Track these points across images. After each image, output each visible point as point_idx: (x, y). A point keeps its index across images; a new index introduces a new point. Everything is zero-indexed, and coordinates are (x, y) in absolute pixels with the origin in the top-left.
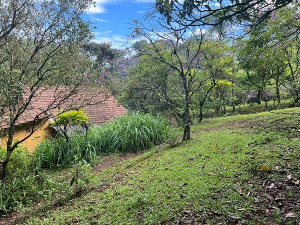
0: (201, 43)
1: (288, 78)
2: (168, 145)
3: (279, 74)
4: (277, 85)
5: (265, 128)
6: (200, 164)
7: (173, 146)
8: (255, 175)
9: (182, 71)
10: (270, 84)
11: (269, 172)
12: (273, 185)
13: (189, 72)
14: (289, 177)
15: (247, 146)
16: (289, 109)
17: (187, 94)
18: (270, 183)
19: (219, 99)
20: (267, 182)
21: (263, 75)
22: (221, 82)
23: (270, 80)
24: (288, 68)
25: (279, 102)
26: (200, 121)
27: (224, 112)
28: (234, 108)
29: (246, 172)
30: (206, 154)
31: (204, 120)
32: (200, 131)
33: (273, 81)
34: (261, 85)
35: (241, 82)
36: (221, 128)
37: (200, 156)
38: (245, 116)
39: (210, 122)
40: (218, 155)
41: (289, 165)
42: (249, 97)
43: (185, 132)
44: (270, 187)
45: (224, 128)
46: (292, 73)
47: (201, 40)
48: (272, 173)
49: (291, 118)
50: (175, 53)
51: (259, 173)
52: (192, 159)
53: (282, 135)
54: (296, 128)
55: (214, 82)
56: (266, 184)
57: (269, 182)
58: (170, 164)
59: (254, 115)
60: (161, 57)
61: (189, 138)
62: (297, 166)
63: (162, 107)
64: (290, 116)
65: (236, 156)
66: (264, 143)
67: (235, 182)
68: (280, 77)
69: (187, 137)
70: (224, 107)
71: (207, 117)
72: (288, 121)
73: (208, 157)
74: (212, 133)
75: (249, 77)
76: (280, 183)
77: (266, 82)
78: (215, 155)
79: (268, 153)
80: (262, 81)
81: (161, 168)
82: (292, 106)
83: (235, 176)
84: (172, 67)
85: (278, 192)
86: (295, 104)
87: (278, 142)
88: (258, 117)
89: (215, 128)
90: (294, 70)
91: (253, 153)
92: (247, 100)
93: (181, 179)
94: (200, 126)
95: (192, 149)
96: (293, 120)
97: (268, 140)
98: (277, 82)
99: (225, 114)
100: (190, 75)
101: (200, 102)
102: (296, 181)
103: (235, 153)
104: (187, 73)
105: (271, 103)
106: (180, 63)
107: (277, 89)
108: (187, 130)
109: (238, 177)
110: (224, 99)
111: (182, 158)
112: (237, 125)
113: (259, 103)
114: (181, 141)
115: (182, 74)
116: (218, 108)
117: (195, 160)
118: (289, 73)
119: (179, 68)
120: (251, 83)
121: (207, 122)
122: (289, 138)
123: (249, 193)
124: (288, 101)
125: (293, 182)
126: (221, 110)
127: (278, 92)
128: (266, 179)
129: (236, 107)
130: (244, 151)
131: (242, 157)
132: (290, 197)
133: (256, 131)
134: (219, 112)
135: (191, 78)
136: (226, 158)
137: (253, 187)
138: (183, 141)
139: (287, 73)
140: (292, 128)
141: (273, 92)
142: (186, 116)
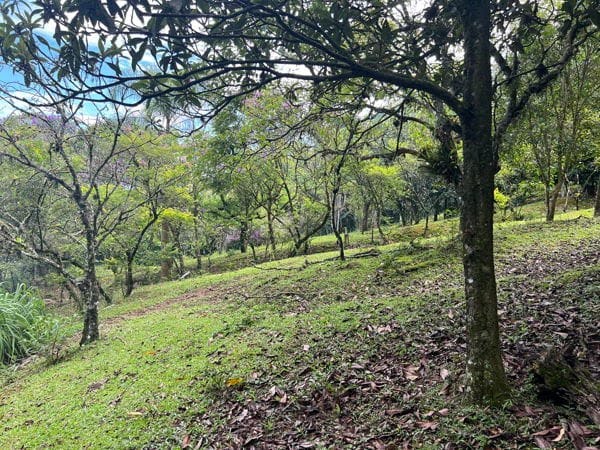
0: (117, 135)
1: (285, 207)
2: (44, 359)
3: (272, 200)
4: (269, 219)
5: (247, 299)
6: (113, 395)
7: (55, 362)
8: (218, 398)
9: (78, 187)
10: (259, 217)
11: (241, 388)
12: (245, 412)
13: (94, 192)
14: (273, 390)
15: (211, 339)
16: (287, 260)
17: (89, 239)
18: (242, 410)
19: (170, 245)
20: (237, 408)
21: (247, 201)
22: (169, 212)
23: (257, 210)
24: (283, 192)
25: (274, 248)
26: (129, 292)
27: (180, 271)
28: (199, 261)
29: (203, 395)
30: (131, 369)
31: (138, 289)
32: (124, 316)
33: (263, 211)
34: (243, 218)
35: (212, 212)
36: (171, 304)
37: (117, 374)
38: (215, 278)
39: (149, 295)
40: (154, 366)
41: (275, 368)
42: (229, 238)
43: (87, 322)
44: (240, 418)
45: (176, 305)
46: (290, 201)
47: (118, 126)
48: (246, 389)
49: (287, 277)
50: (58, 148)
51: (224, 393)
52: (96, 386)
53: (272, 310)
54: (293, 295)
55: (155, 213)
56: (233, 414)
57: (240, 408)
58: (42, 408)
59: (233, 273)
60: (22, 156)
61: (95, 336)
62: (286, 367)
63: (39, 267)
64: (286, 273)
65: (188, 363)
66: (241, 329)
67: (177, 424)
68: (274, 206)
69: (91, 334)
70: (181, 260)
71: (144, 282)
72: (282, 282)
73: (133, 375)
74: (150, 319)
75: (225, 203)
76: (257, 407)
77: (253, 213)
78: (148, 367)
79: (244, 348)
80: (244, 212)
81: (16, 423)
82: (292, 254)
83: (180, 409)
84: (51, 178)
85: (252, 425)
86: (297, 251)
87: (265, 323)
88: (239, 278)
89: (158, 305)
90: (292, 195)
91: (219, 353)
92: (225, 244)
93: (60, 443)
94: (127, 306)
95: (100, 361)
96: (289, 281)
97: (248, 322)
98: (269, 213)
99: (182, 274)
100: (96, 197)
101: (128, 254)
102: (281, 397)
103: (187, 357)
104: (89, 192)
105: (261, 250)
106: (72, 171)
107: (270, 225)
108: (91, 318)
109: (185, 409)
110: (178, 245)
111: (73, 387)
112: (202, 296)
113: (243, 250)
114: (75, 345)
115: (77, 196)
116: (169, 263)
117: (103, 387)
118: (285, 199)
119: (69, 182)
120: (228, 215)
121: (143, 295)
122: (282, 313)
123: (200, 441)
124: (286, 246)
125: (277, 398)
126: (174, 265)
127: (271, 231)
128: (234, 403)
129: (204, 259)
130: (204, 352)
131: (199, 363)
132: (270, 431)
133: (232, 305)
134: (171, 271)
135: (100, 205)
136: (169, 372)
137: (210, 426)
138: (81, 344)
139: (284, 199)
140: (288, 295)
141: (264, 230)
142: (88, 286)
